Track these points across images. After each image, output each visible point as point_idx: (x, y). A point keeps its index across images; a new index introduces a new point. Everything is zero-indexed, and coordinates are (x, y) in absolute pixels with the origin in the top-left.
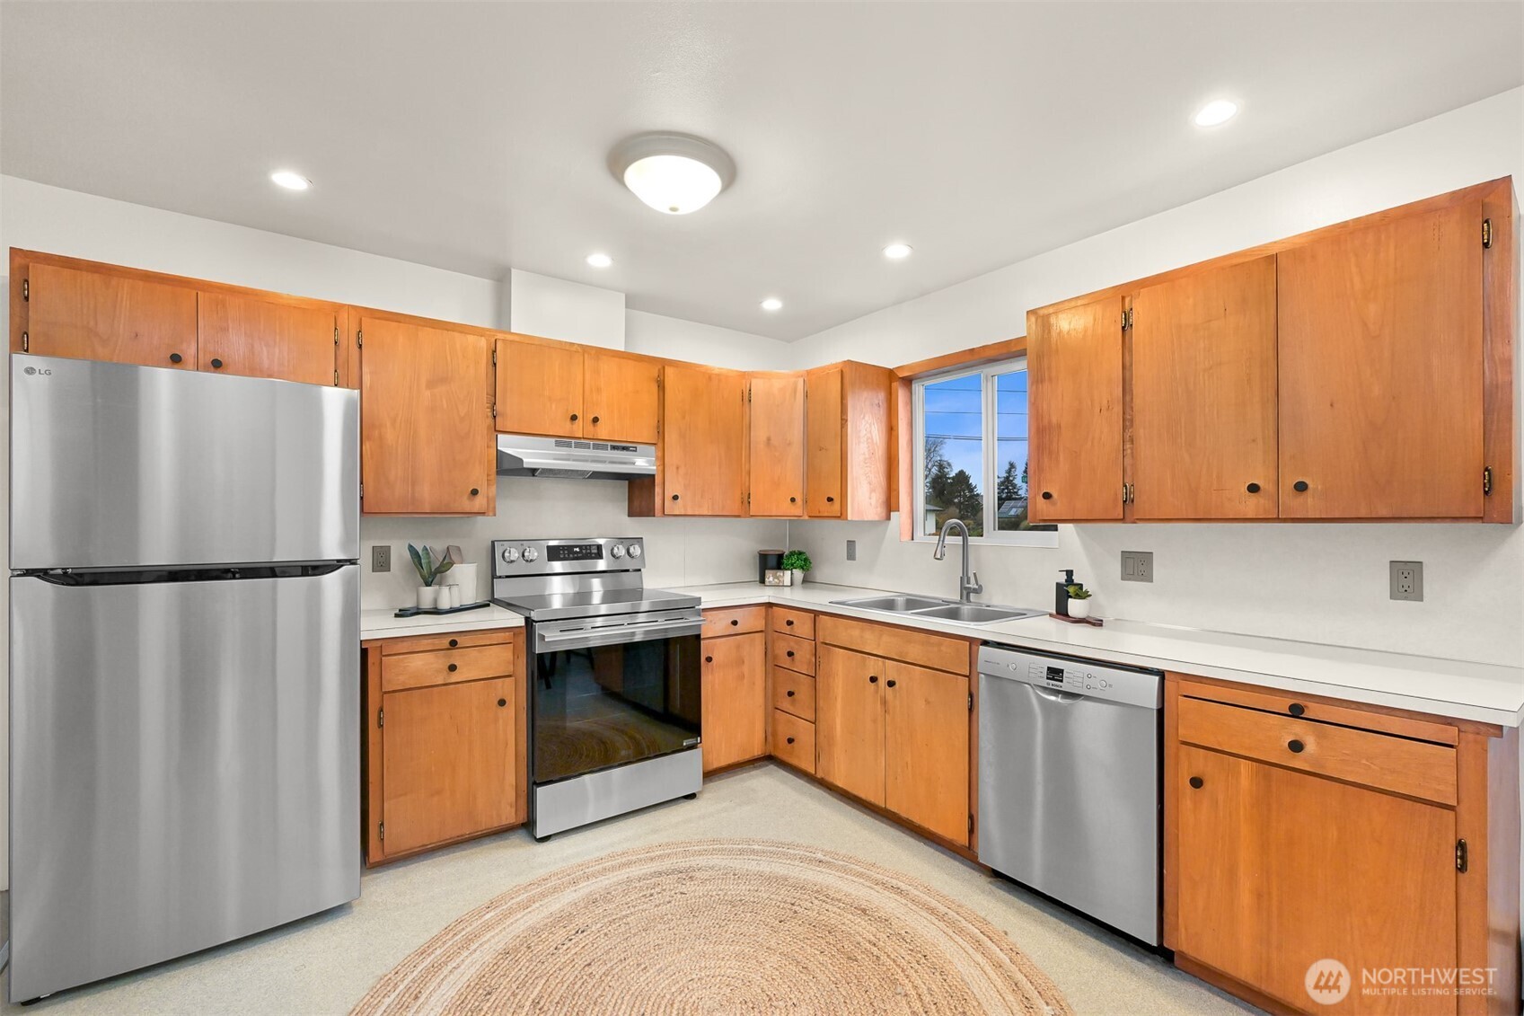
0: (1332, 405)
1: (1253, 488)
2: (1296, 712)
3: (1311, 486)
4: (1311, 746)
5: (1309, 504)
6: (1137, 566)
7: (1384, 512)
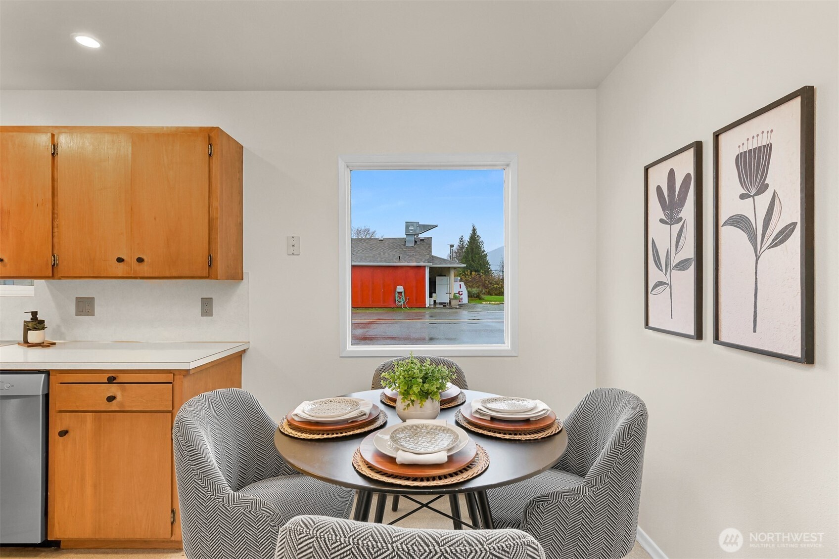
0: (155, 219)
1: (120, 260)
2: (111, 380)
3: (146, 260)
4: (119, 398)
5: (144, 269)
6: (85, 306)
7: (175, 275)
